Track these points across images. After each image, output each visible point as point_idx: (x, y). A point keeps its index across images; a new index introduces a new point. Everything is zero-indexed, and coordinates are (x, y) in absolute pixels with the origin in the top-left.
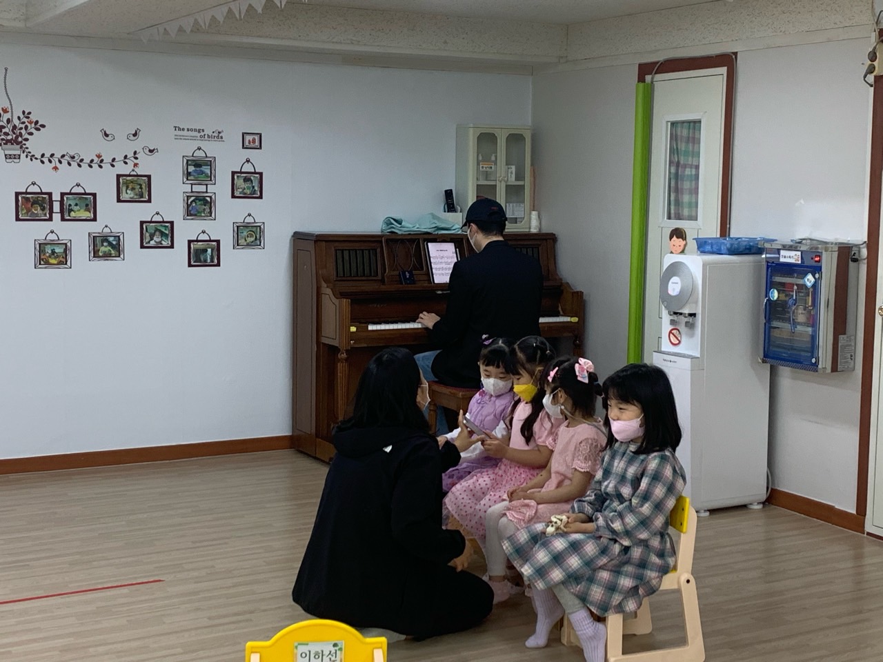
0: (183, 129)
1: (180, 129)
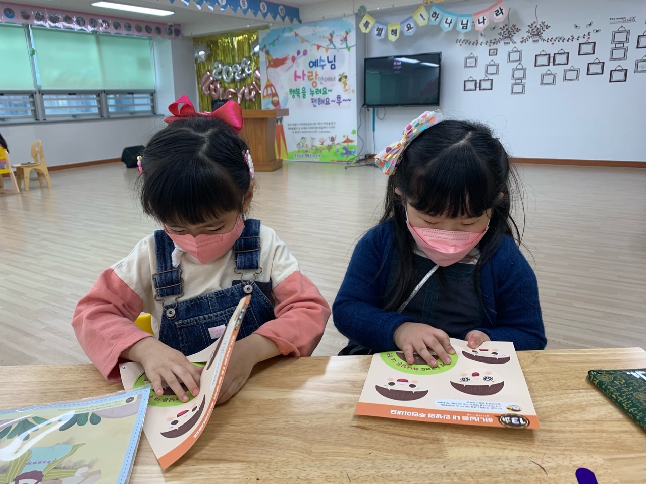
0: (615, 19)
1: (613, 19)
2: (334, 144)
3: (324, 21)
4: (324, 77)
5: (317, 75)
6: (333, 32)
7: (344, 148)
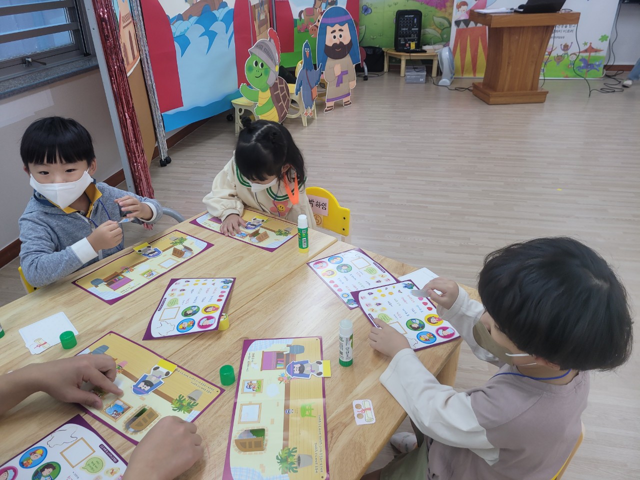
2: (567, 54)
7: (583, 60)
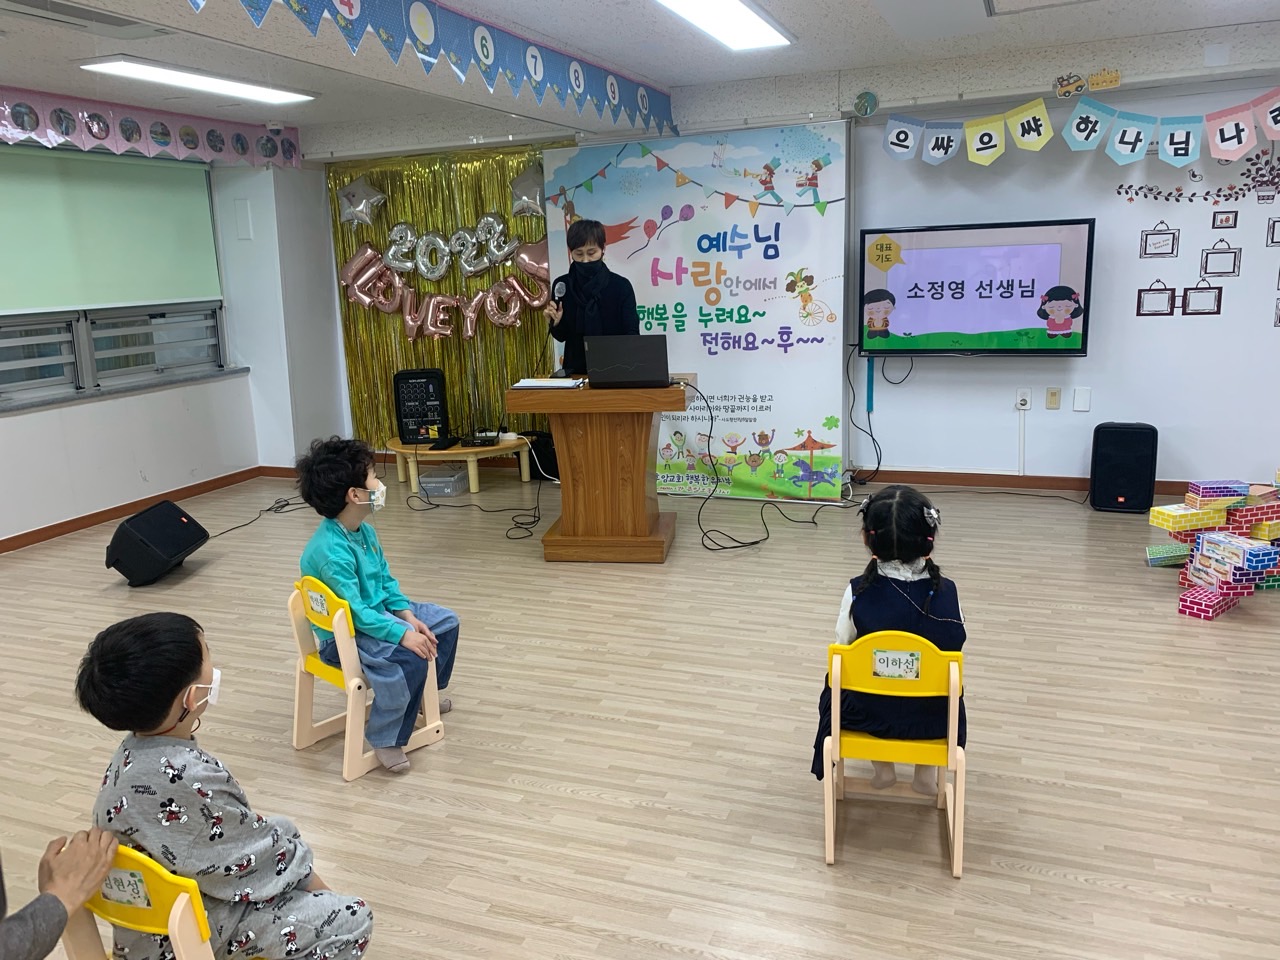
3: (747, 131)
4: (742, 280)
5: (720, 272)
6: (777, 162)
